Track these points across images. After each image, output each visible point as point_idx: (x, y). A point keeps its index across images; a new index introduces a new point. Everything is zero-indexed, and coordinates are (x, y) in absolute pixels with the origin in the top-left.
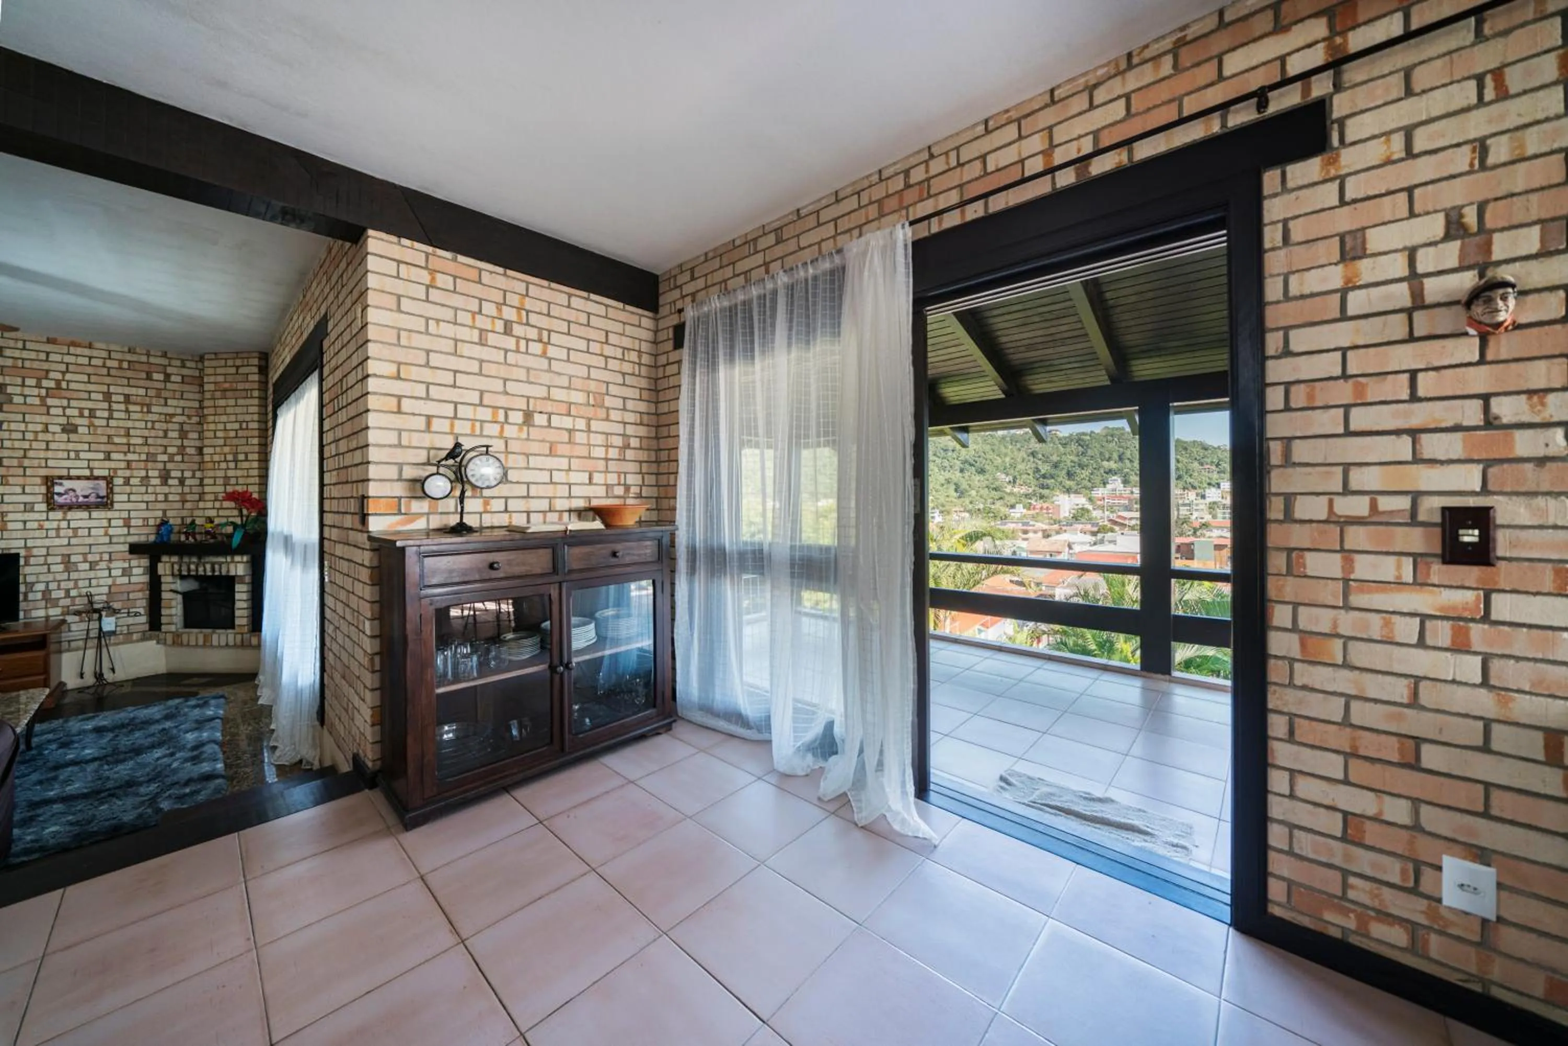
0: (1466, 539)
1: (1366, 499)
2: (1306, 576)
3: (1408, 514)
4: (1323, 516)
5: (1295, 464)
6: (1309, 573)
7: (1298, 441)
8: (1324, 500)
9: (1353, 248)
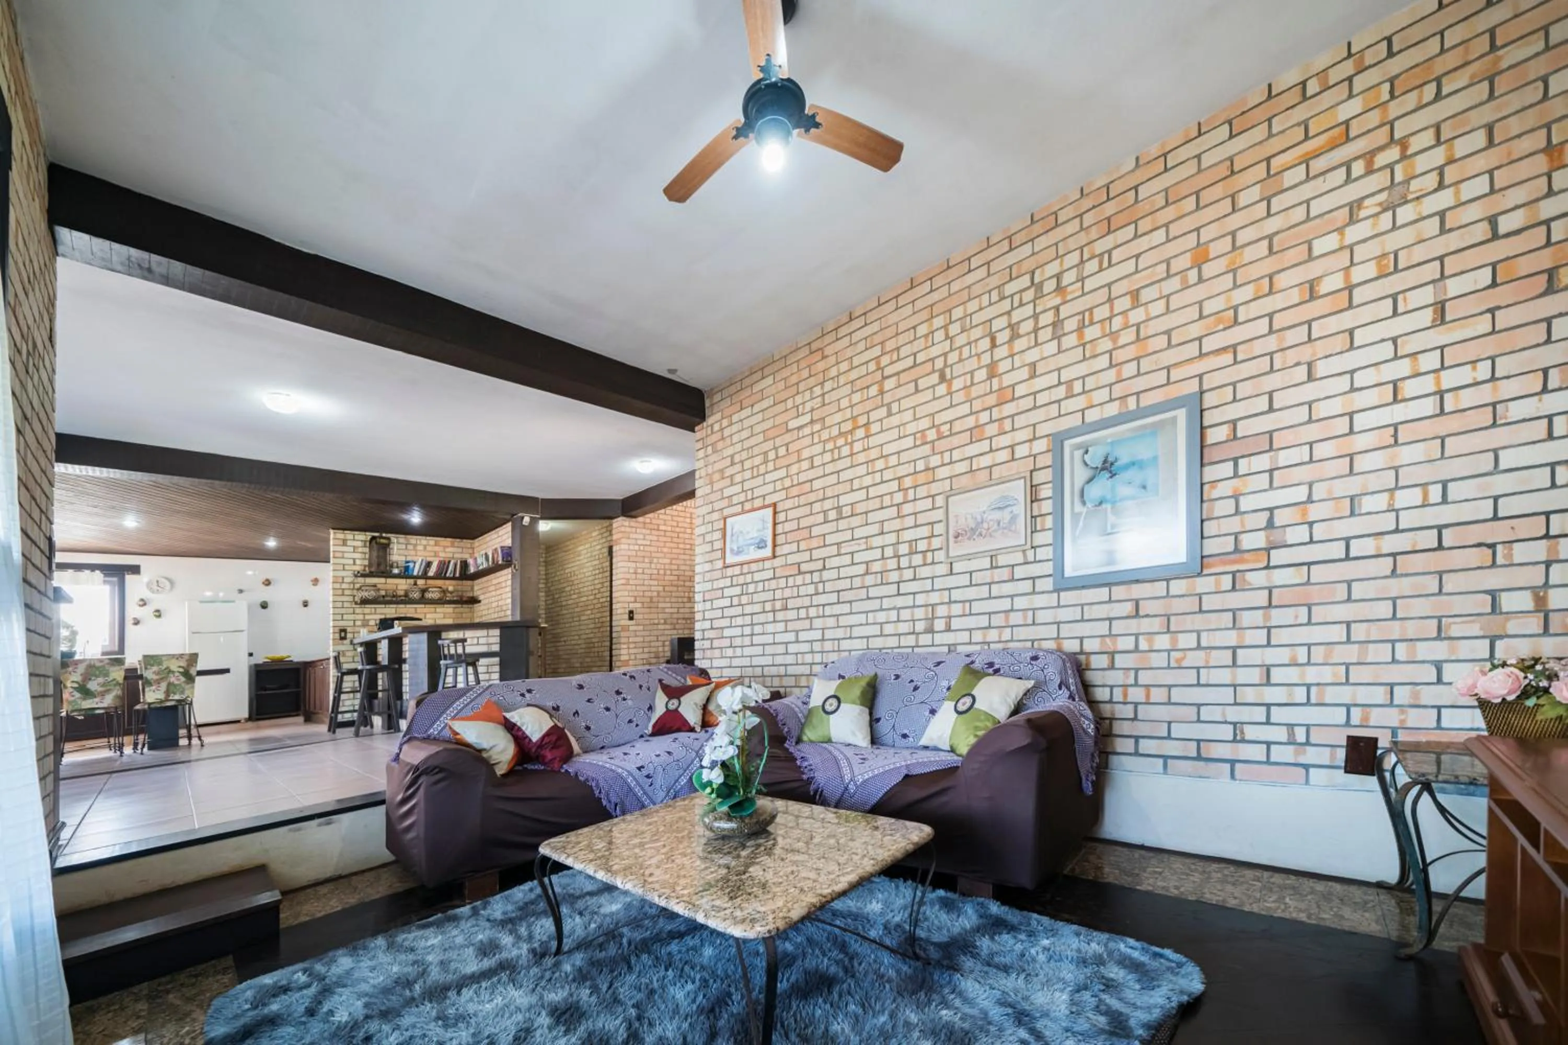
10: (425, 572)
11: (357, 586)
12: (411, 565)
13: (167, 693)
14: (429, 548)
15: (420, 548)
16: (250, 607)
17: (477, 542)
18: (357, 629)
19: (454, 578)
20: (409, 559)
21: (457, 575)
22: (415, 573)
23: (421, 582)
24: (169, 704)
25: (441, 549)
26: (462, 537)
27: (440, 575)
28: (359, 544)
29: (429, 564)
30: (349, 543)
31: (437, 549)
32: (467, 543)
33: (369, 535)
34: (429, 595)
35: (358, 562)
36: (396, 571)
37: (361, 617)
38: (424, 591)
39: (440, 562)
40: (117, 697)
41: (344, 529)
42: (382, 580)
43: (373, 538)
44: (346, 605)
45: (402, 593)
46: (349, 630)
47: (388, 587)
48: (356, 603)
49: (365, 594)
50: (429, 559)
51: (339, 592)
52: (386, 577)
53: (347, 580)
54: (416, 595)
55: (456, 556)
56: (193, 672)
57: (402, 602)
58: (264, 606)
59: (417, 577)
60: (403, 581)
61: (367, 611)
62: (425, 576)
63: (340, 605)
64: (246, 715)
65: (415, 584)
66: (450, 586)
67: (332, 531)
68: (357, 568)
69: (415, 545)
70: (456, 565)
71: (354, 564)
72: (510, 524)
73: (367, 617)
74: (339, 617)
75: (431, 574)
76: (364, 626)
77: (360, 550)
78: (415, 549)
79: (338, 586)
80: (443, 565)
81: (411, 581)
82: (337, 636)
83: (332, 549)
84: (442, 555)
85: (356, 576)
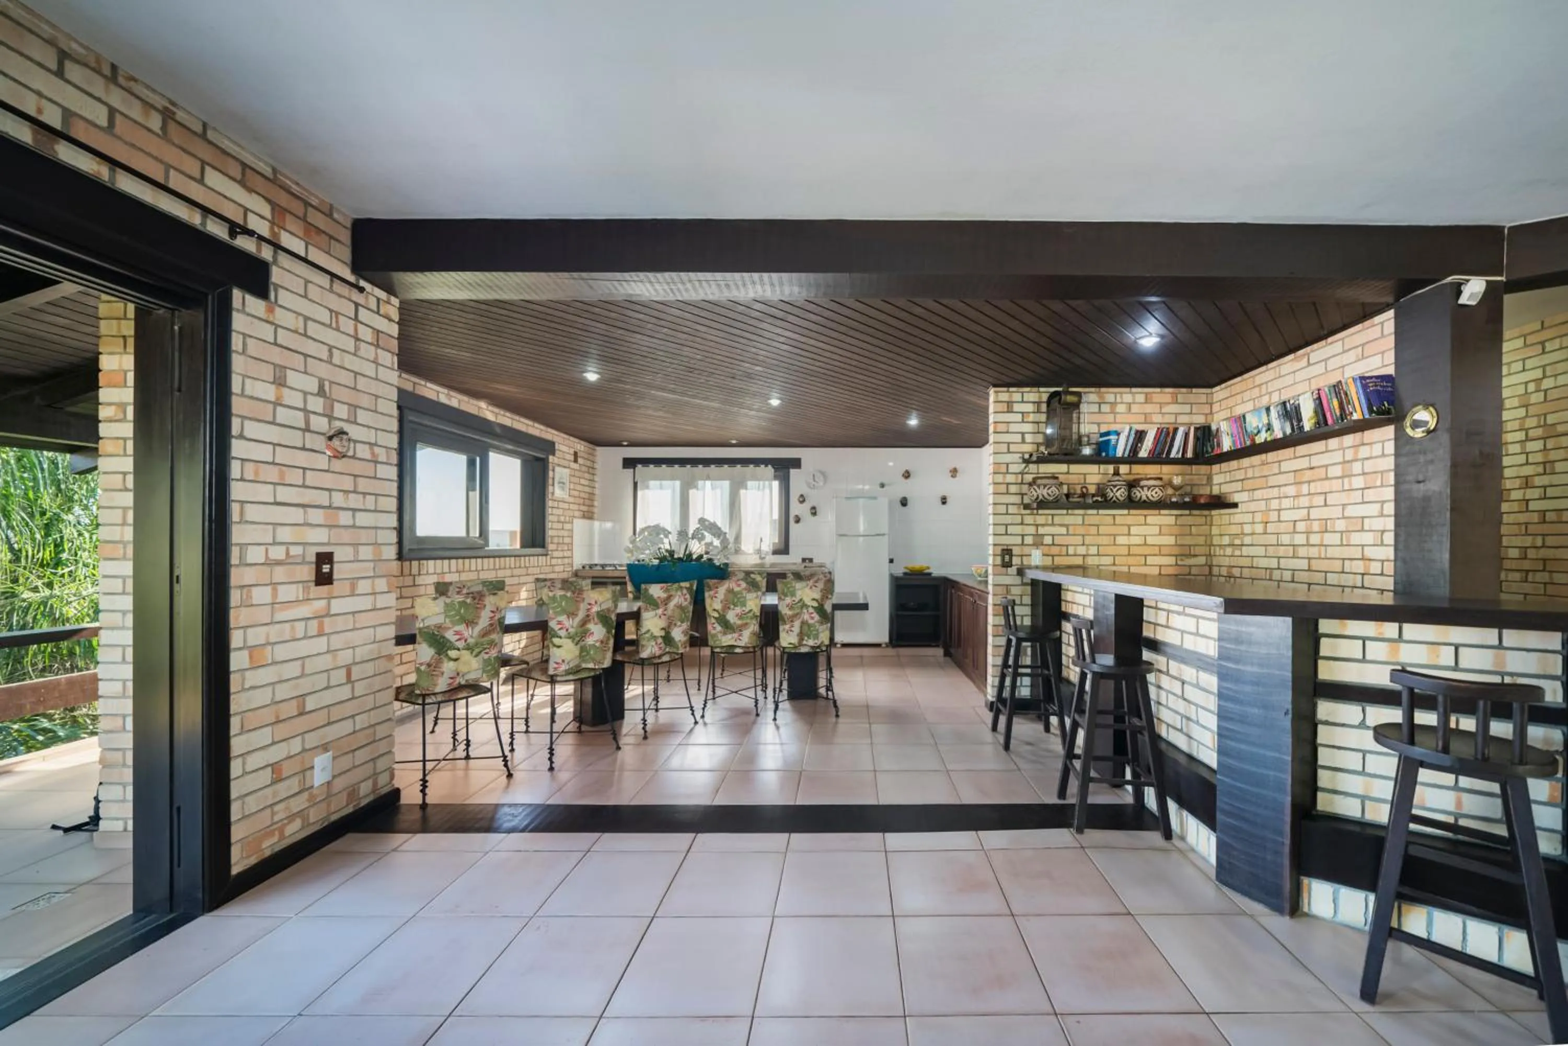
0: (324, 570)
1: (283, 548)
2: (252, 605)
3: (301, 558)
4: (263, 561)
5: (247, 522)
6: (254, 603)
7: (249, 505)
8: (263, 548)
9: (280, 377)
10: (1135, 450)
11: (1029, 478)
12: (1113, 438)
13: (801, 636)
14: (1135, 409)
15: (1121, 408)
16: (891, 503)
17: (1220, 392)
18: (1026, 550)
19: (1183, 461)
20: (1104, 429)
21: (1189, 454)
22: (1119, 453)
23: (1123, 469)
24: (804, 650)
25: (1156, 408)
26: (1190, 384)
27: (1158, 458)
28: (1030, 408)
29: (1140, 436)
30: (1017, 407)
31: (1149, 408)
32: (1200, 394)
33: (1044, 393)
34: (1141, 494)
35: (1029, 438)
36: (1087, 451)
37: (1032, 530)
38: (1132, 485)
39: (1160, 432)
40: (754, 634)
41: (1008, 385)
42: (1063, 468)
43: (1053, 395)
44: (1012, 509)
45: (1092, 489)
46: (1016, 550)
47: (1072, 479)
48: (1026, 507)
49: (1043, 492)
50: (1140, 427)
51: (1001, 489)
52: (1069, 462)
53: (1014, 468)
54: (1120, 494)
55: (1183, 419)
56: (828, 607)
57: (1097, 506)
58: (904, 502)
59: (1122, 461)
60: (1093, 468)
61: (1040, 520)
62: (1132, 458)
63: (1002, 509)
64: (887, 640)
65: (1116, 473)
66: (1175, 475)
67: (992, 391)
68: (1028, 448)
69: (1113, 404)
70: (1187, 435)
71: (1023, 441)
72: (1391, 313)
73: (1041, 530)
74: (1002, 530)
75: (1143, 454)
76: (1037, 545)
77: (1031, 418)
78: (1113, 412)
79: (999, 478)
80: (1166, 436)
81: (1110, 468)
82: (999, 560)
83: (991, 419)
84: (1158, 418)
85: (1027, 462)
